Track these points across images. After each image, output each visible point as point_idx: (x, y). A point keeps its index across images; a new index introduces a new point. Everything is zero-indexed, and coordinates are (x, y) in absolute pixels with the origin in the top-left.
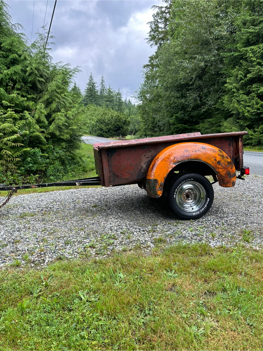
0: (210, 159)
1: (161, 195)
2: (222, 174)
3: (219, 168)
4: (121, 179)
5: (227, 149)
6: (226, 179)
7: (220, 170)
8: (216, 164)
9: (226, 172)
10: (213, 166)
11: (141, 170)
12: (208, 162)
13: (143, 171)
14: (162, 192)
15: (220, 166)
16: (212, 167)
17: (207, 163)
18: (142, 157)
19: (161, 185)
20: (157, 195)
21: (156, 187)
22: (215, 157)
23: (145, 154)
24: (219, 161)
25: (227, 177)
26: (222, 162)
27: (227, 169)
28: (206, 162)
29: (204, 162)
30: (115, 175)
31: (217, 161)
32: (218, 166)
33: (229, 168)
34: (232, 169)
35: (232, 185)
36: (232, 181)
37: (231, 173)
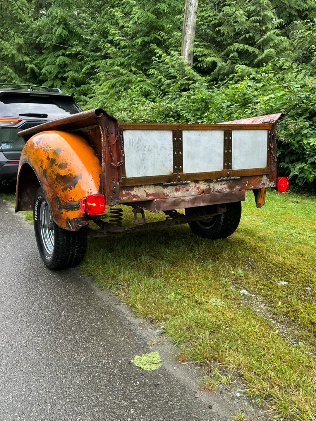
0: (37, 164)
3: (45, 183)
6: (55, 209)
7: (46, 189)
8: (42, 174)
9: (53, 195)
10: (40, 177)
12: (36, 169)
15: (45, 180)
16: (39, 179)
22: (42, 160)
24: (45, 169)
25: (55, 206)
26: (48, 173)
27: (53, 189)
31: (42, 168)
32: (44, 178)
33: (57, 188)
34: (64, 192)
35: (66, 226)
36: (66, 217)
37: (60, 199)
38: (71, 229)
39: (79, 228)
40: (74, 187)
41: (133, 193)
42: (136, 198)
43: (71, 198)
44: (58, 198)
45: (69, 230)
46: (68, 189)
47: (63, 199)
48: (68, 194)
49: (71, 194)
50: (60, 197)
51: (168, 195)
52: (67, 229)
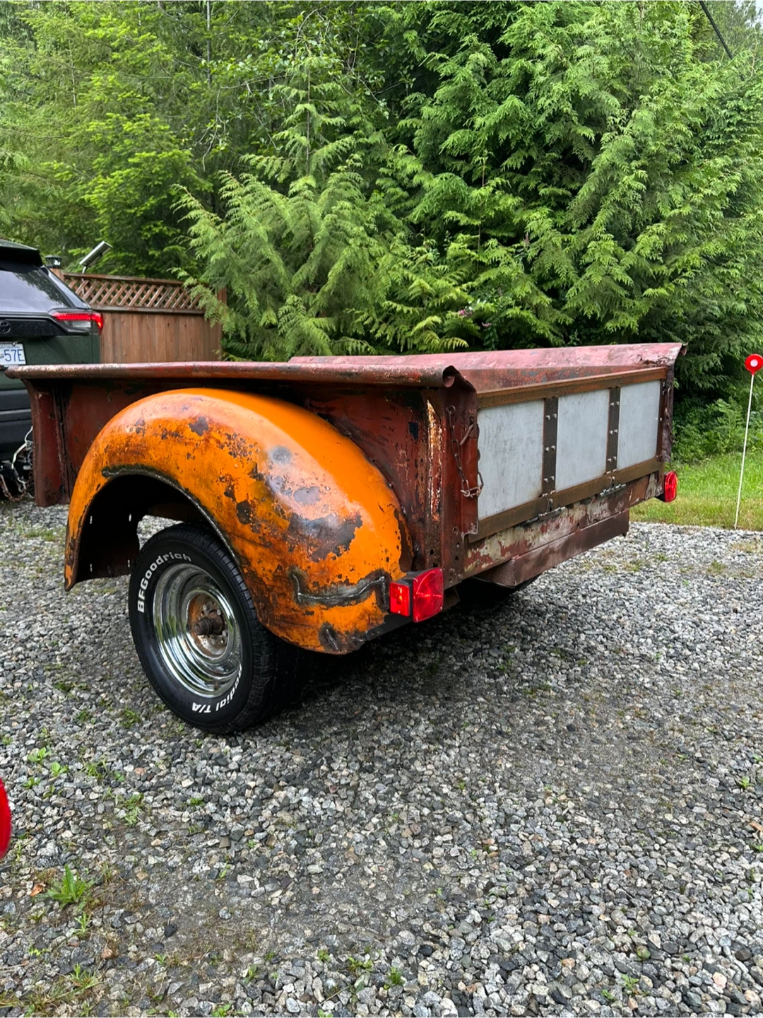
0: (208, 486)
2: (260, 572)
3: (243, 537)
5: (401, 452)
6: (281, 601)
7: (251, 551)
8: (234, 513)
9: (279, 567)
10: (220, 520)
12: (200, 498)
15: (247, 530)
16: (218, 524)
17: (198, 501)
22: (232, 479)
24: (246, 502)
25: (284, 595)
26: (258, 513)
27: (279, 552)
28: (191, 495)
29: (187, 490)
31: (234, 499)
32: (240, 525)
33: (294, 552)
34: (318, 561)
35: (319, 643)
36: (321, 622)
37: (306, 578)
38: (334, 650)
39: (357, 648)
40: (347, 548)
41: (483, 551)
42: (486, 562)
43: (340, 576)
44: (300, 577)
45: (330, 651)
46: (331, 554)
47: (314, 579)
48: (331, 566)
49: (339, 566)
50: (304, 573)
51: (530, 545)
52: (321, 649)
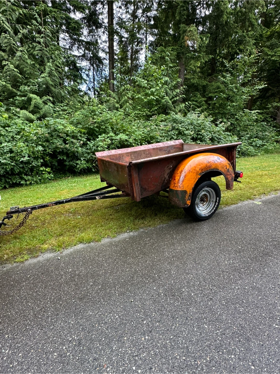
1: (189, 204)
4: (148, 191)
7: (229, 177)
8: (227, 171)
11: (164, 180)
13: (166, 181)
14: (190, 202)
18: (165, 169)
19: (189, 196)
20: (186, 204)
21: (185, 197)
23: (168, 165)
26: (230, 170)
30: (143, 188)
31: (227, 169)
